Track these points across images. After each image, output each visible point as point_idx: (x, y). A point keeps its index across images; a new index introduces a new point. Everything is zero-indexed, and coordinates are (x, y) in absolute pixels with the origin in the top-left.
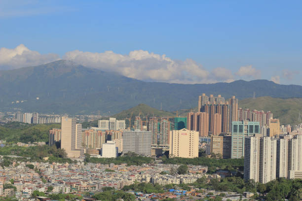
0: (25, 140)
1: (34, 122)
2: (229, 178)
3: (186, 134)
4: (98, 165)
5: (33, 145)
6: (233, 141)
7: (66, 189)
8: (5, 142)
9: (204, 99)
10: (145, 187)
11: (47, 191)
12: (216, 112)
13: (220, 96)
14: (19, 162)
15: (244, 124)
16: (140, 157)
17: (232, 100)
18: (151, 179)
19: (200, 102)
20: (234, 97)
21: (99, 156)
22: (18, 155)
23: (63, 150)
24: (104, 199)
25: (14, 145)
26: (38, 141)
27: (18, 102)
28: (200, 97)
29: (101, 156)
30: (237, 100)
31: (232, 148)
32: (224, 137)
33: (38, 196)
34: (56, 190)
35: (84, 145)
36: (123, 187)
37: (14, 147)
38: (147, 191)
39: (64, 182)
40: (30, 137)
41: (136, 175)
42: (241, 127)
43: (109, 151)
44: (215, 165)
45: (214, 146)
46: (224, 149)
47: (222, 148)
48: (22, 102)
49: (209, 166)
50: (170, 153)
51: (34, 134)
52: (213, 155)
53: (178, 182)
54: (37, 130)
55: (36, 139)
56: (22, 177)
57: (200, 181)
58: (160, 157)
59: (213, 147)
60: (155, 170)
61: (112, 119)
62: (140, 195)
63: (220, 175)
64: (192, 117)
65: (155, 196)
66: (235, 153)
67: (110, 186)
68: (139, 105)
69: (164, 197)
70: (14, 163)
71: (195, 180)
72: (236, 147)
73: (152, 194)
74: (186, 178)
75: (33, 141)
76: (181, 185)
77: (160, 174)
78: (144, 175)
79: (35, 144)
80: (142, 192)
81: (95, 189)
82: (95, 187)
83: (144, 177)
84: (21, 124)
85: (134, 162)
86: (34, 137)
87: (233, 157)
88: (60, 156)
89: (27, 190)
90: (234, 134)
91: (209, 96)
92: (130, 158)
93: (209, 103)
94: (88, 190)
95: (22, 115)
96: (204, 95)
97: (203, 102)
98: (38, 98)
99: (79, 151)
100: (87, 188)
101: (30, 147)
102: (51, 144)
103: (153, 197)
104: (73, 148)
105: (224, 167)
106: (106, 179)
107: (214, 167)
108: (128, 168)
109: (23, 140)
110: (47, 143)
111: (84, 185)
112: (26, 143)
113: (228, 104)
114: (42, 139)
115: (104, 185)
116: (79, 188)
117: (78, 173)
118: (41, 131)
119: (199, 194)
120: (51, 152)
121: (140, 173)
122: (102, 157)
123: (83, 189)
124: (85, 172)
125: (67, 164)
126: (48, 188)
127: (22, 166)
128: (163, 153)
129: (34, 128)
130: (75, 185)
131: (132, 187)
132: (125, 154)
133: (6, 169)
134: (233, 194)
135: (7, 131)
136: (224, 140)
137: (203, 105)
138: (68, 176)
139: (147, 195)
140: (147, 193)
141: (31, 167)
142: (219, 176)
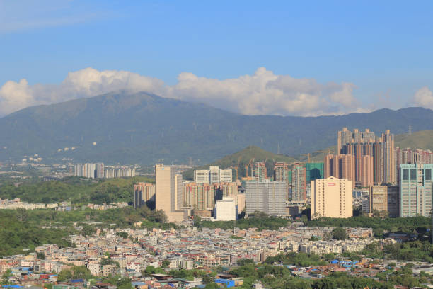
0: (98, 199)
1: (99, 176)
2: (412, 243)
3: (334, 184)
4: (218, 230)
5: (111, 207)
6: (403, 192)
7: (187, 263)
8: (69, 203)
9: (347, 136)
10: (297, 259)
11: (162, 267)
12: (365, 154)
13: (367, 131)
14: (104, 230)
15: (418, 168)
16: (272, 219)
17: (385, 136)
18: (299, 247)
19: (339, 141)
20: (388, 132)
21: (213, 219)
22: (96, 221)
23: (161, 211)
24: (247, 275)
25: (84, 207)
26: (116, 201)
27: (66, 149)
28: (340, 132)
29: (215, 218)
30: (393, 135)
31: (402, 202)
32: (389, 188)
33: (154, 273)
34: (173, 265)
35: (185, 204)
36: (265, 259)
37: (85, 210)
38: (303, 263)
39: (181, 255)
40: (105, 196)
41: (278, 243)
42: (414, 172)
43: (226, 211)
44: (381, 227)
45: (375, 200)
46: (389, 204)
47: (386, 203)
48: (73, 148)
49: (374, 228)
50: (312, 212)
51: (110, 192)
52: (376, 213)
53: (339, 251)
54: (113, 185)
55: (113, 199)
56: (119, 249)
57: (369, 248)
58: (297, 218)
59: (374, 202)
60: (300, 235)
61: (214, 169)
62: (292, 269)
63: (395, 239)
64: (331, 161)
65: (315, 270)
66: (405, 209)
67: (248, 258)
68: (248, 148)
69: (327, 270)
70: (99, 231)
71: (362, 247)
72: (407, 201)
73: (310, 267)
74: (350, 244)
75: (110, 202)
76: (345, 254)
77: (310, 240)
78: (288, 243)
79: (114, 205)
80: (294, 265)
81: (227, 263)
82: (227, 260)
83: (288, 245)
84: (82, 179)
85: (266, 225)
86: (111, 195)
87: (403, 214)
88: (157, 221)
89: (133, 266)
90: (404, 182)
91: (352, 131)
92: (257, 221)
93: (353, 141)
94: (217, 264)
95: (82, 167)
96: (345, 129)
97: (344, 140)
98: (95, 143)
99: (182, 213)
100: (216, 261)
101: (108, 210)
102: (136, 204)
103: (313, 271)
104: (173, 210)
105: (395, 229)
106: (237, 248)
107: (380, 229)
108: (261, 233)
109: (96, 201)
110: (130, 204)
111: (212, 257)
112: (100, 204)
113: (380, 141)
114: (121, 197)
115: (239, 256)
116: (204, 262)
117: (194, 242)
118: (119, 187)
119: (376, 266)
120: (143, 215)
121: (282, 240)
122: (215, 220)
123: (211, 262)
124: (204, 240)
125: (173, 231)
126: (163, 263)
127: (110, 235)
128: (300, 212)
129: (109, 184)
130: (198, 257)
131: (278, 258)
132: (249, 215)
133: (91, 239)
134: (423, 264)
135: (70, 188)
136: (388, 191)
137: (345, 144)
138: (181, 246)
139: (304, 269)
140: (301, 266)
141: (125, 235)
142: (394, 242)
